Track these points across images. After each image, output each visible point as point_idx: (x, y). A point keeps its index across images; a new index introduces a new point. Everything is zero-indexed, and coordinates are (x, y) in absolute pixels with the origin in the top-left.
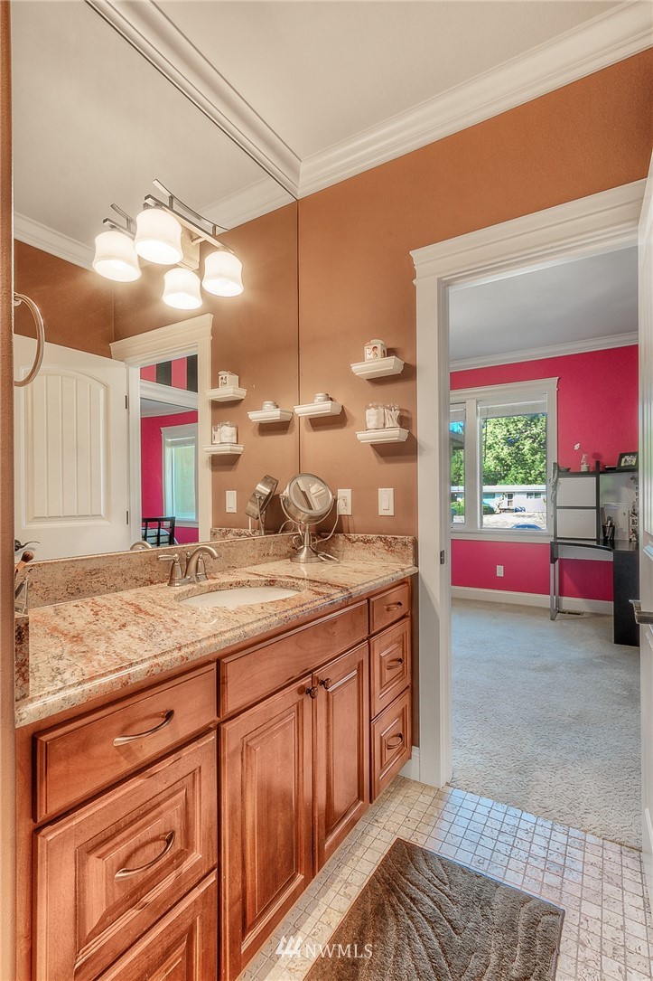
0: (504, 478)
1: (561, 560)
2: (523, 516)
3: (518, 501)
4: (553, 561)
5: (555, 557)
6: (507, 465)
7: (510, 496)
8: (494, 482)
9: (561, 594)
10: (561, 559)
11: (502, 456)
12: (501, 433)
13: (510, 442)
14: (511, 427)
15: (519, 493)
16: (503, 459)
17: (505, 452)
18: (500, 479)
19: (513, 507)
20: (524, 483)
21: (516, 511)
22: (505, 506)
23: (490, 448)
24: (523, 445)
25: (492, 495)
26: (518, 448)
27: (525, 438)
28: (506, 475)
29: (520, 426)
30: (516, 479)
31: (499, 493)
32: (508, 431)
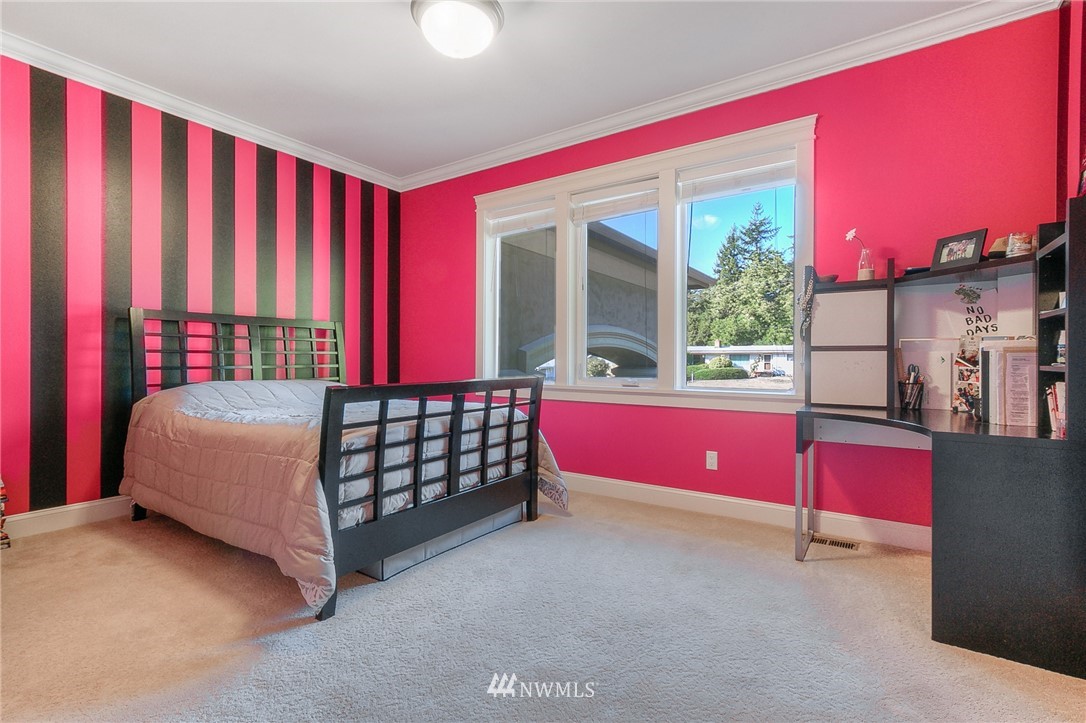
0: (761, 337)
1: (820, 446)
2: (782, 381)
3: (777, 363)
4: (803, 447)
5: (806, 437)
6: (766, 323)
7: (768, 357)
8: (750, 342)
9: (819, 505)
10: (818, 442)
11: (759, 311)
12: (758, 285)
13: (769, 296)
14: (771, 280)
15: (778, 354)
16: (760, 316)
17: (763, 307)
18: (757, 339)
19: (771, 370)
20: (784, 343)
21: (774, 376)
22: (761, 368)
23: (745, 303)
24: (784, 299)
25: (746, 356)
26: (778, 303)
27: (787, 292)
28: (764, 334)
29: (781, 278)
30: (775, 339)
31: (754, 354)
32: (768, 284)
